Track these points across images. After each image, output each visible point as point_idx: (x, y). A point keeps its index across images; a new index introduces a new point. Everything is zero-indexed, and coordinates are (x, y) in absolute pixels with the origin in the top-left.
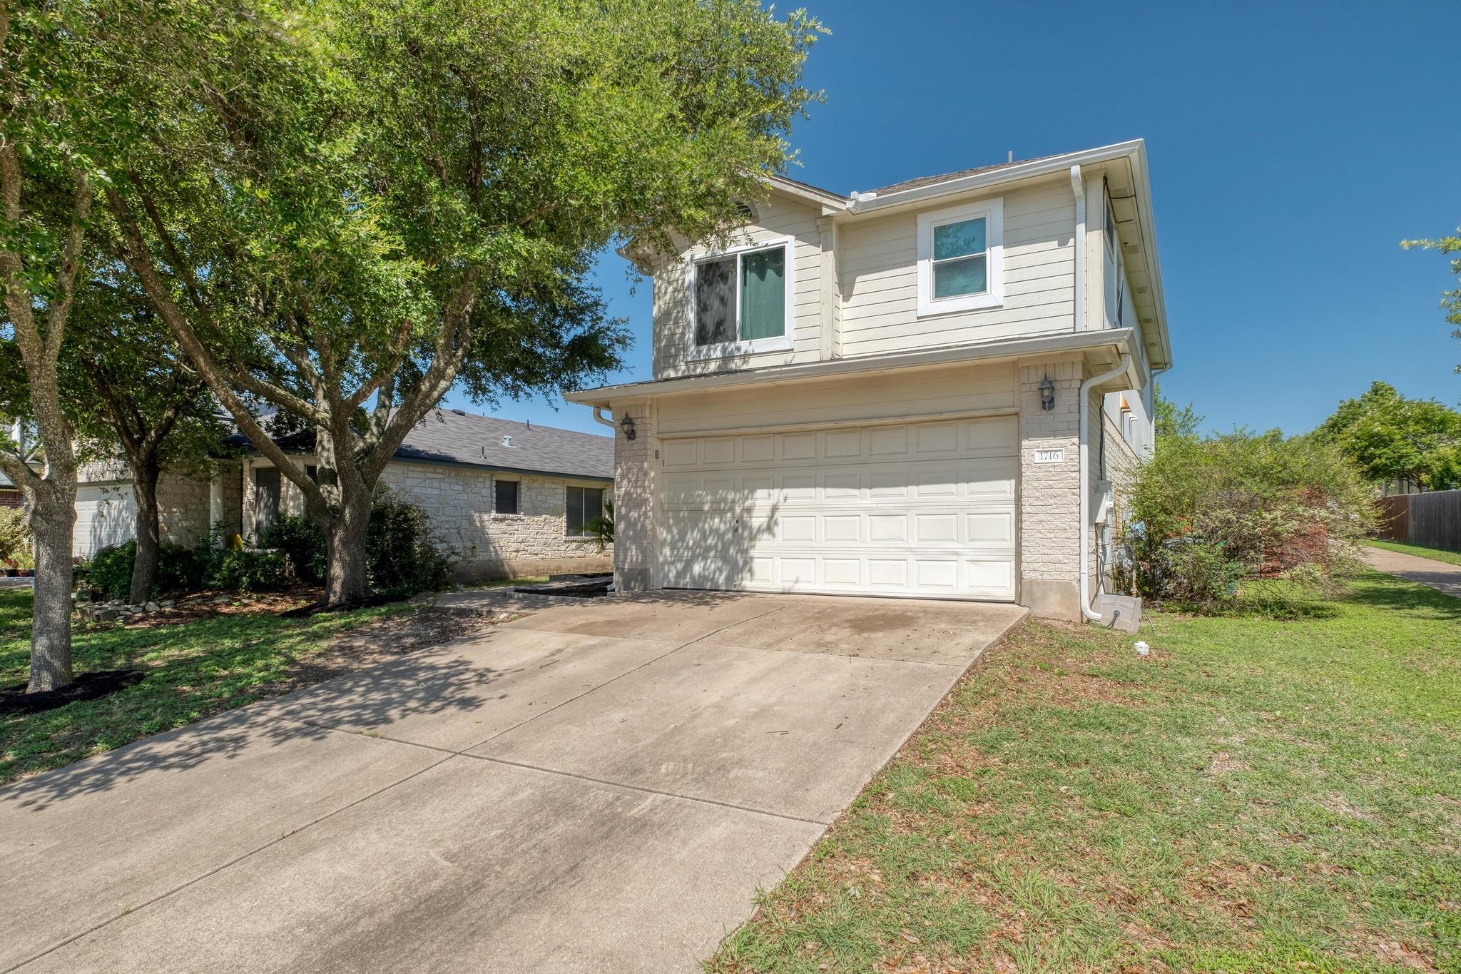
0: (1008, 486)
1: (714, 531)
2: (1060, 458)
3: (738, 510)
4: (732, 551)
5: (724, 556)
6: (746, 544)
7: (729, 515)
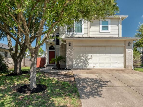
0: (123, 55)
1: (82, 59)
2: (130, 51)
3: (86, 56)
4: (85, 62)
5: (84, 62)
6: (87, 61)
7: (85, 57)
